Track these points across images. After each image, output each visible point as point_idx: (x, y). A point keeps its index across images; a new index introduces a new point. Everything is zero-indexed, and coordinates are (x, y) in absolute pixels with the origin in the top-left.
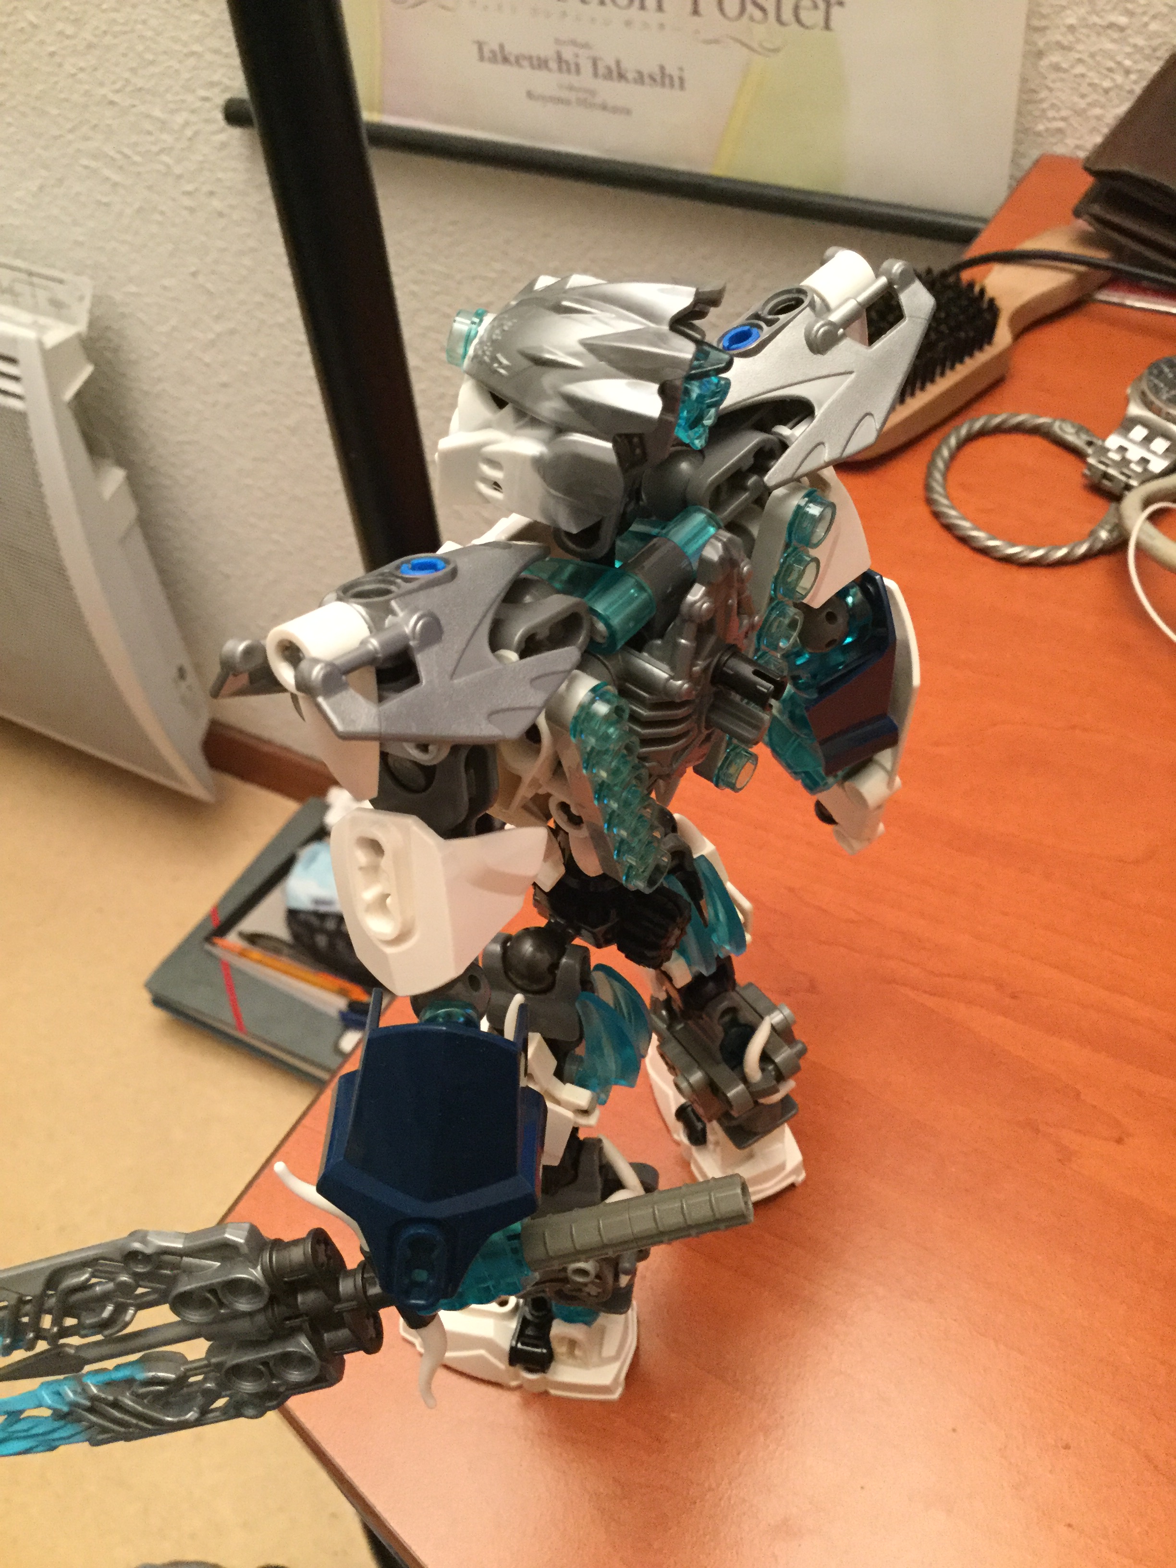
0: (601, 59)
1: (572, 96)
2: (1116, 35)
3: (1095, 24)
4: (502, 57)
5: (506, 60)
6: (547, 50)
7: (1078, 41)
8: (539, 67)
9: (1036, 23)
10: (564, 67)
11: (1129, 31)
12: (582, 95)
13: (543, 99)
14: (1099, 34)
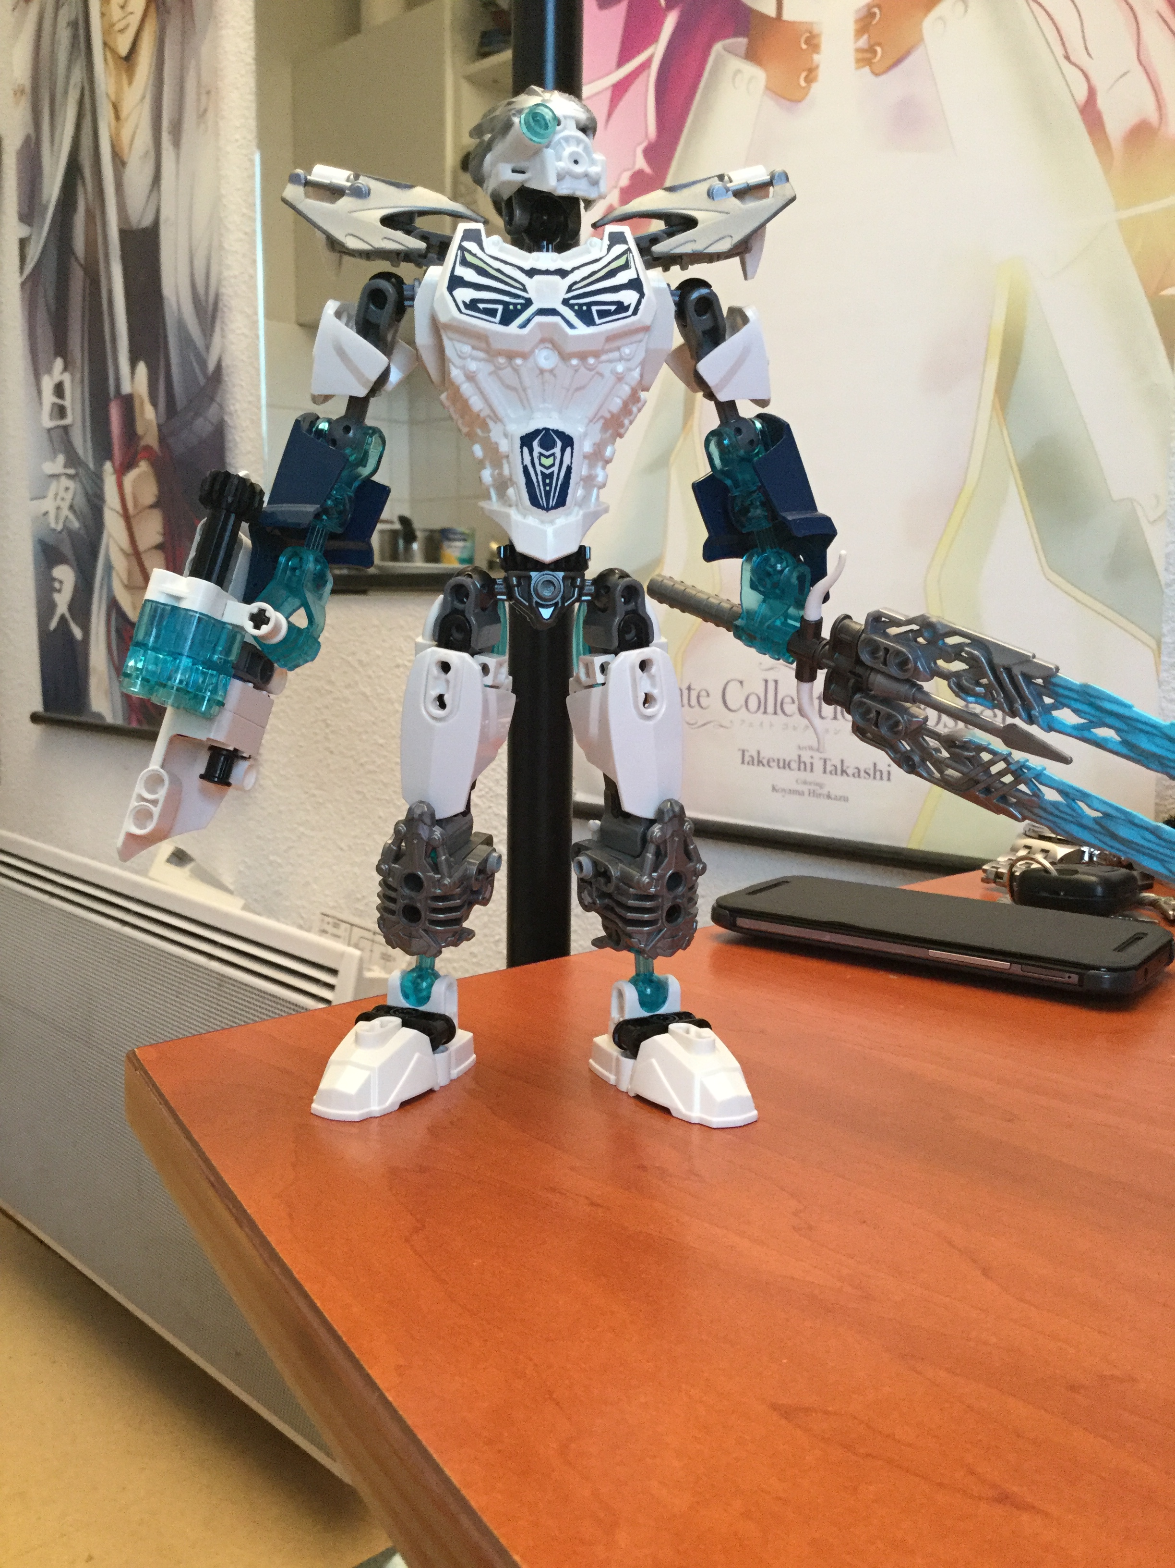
0: (830, 760)
1: (805, 788)
4: (759, 761)
5: (760, 762)
6: (791, 755)
8: (784, 767)
10: (802, 766)
12: (812, 787)
13: (784, 790)
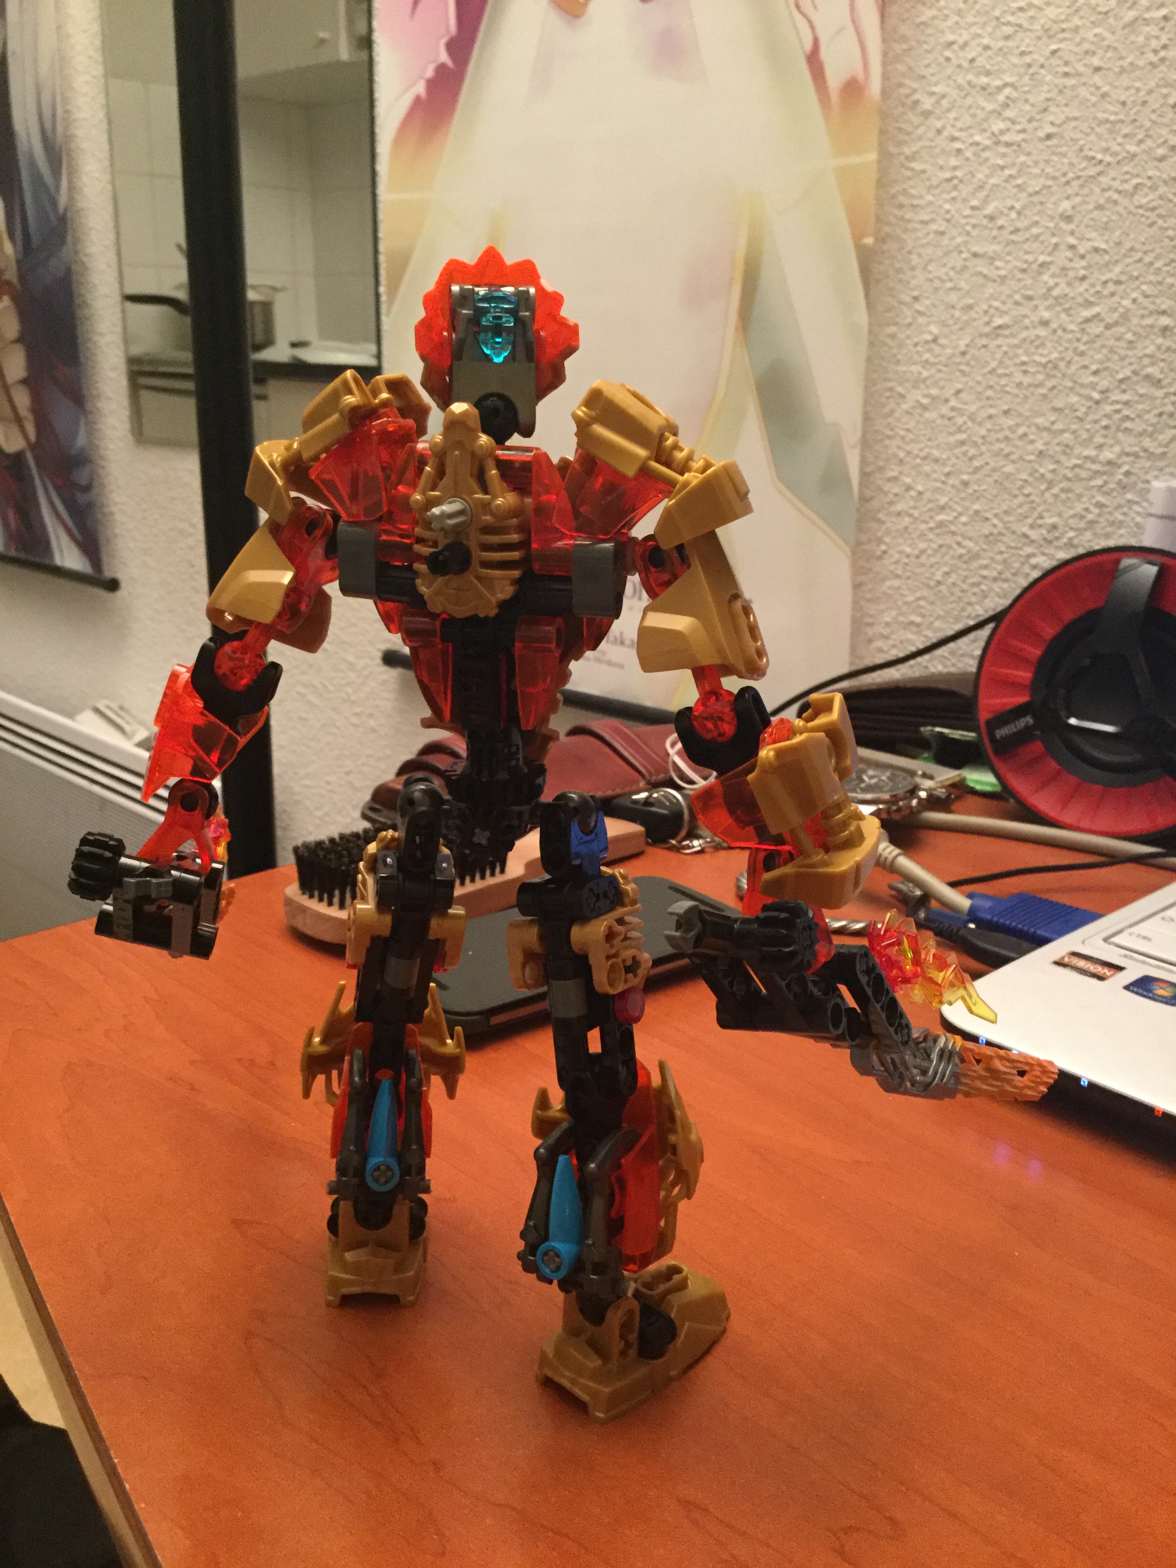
2: (914, 629)
3: (902, 622)
7: (893, 633)
9: (868, 620)
11: (923, 627)
14: (904, 629)
